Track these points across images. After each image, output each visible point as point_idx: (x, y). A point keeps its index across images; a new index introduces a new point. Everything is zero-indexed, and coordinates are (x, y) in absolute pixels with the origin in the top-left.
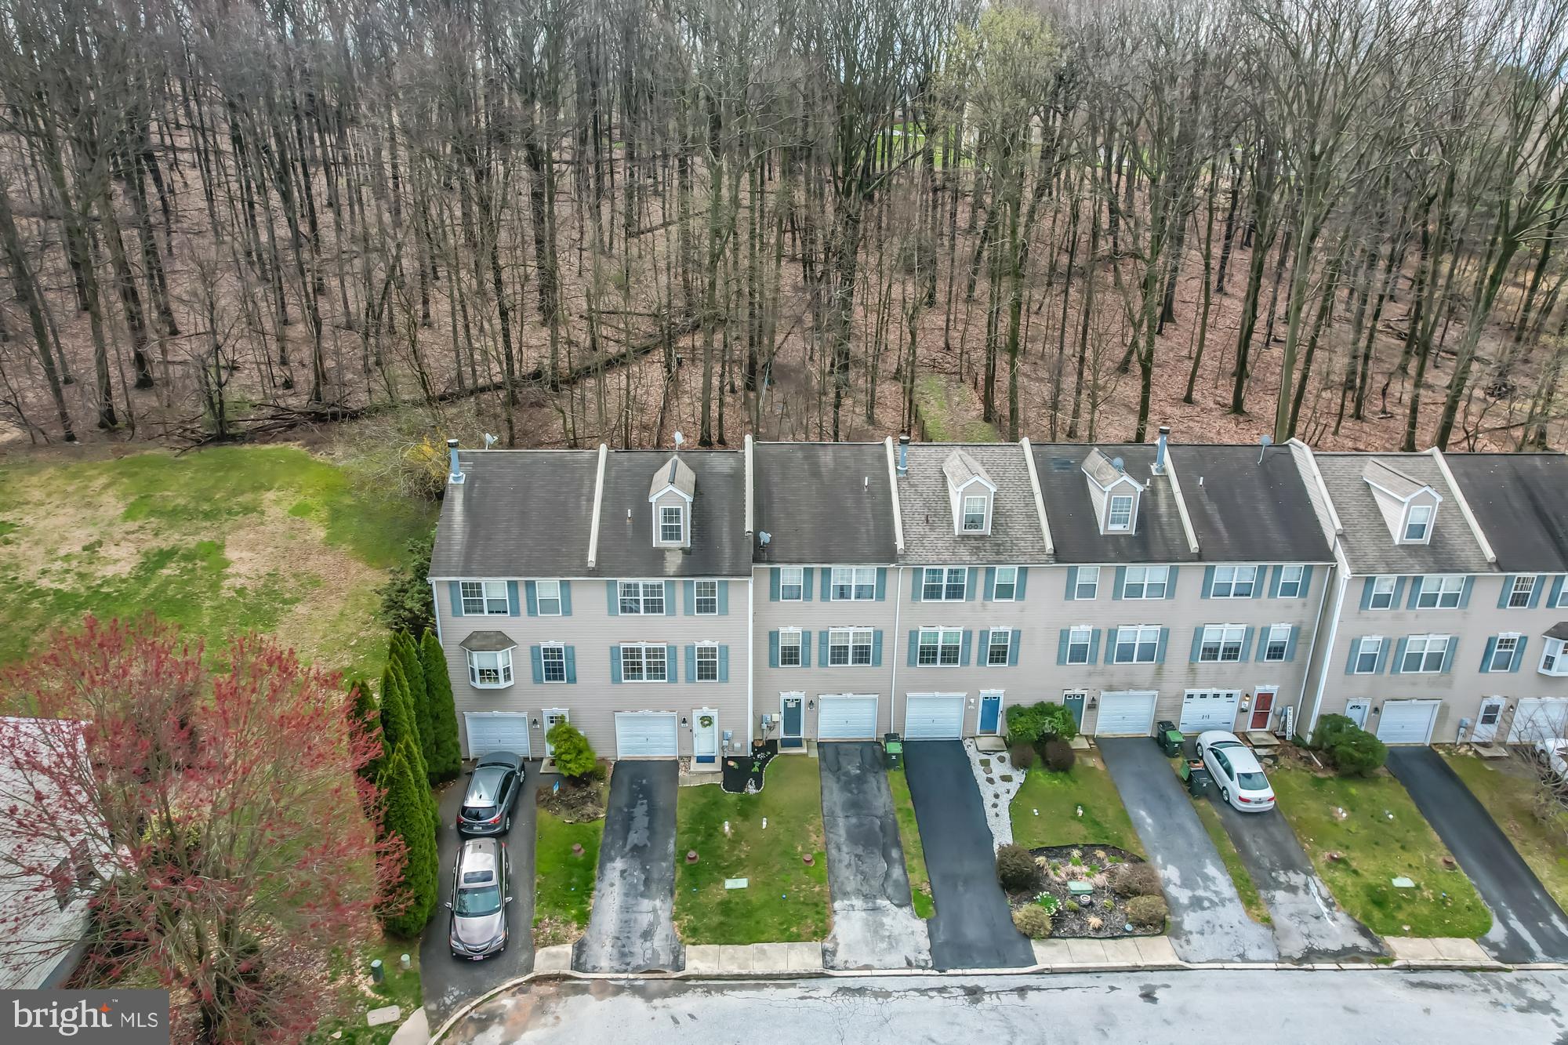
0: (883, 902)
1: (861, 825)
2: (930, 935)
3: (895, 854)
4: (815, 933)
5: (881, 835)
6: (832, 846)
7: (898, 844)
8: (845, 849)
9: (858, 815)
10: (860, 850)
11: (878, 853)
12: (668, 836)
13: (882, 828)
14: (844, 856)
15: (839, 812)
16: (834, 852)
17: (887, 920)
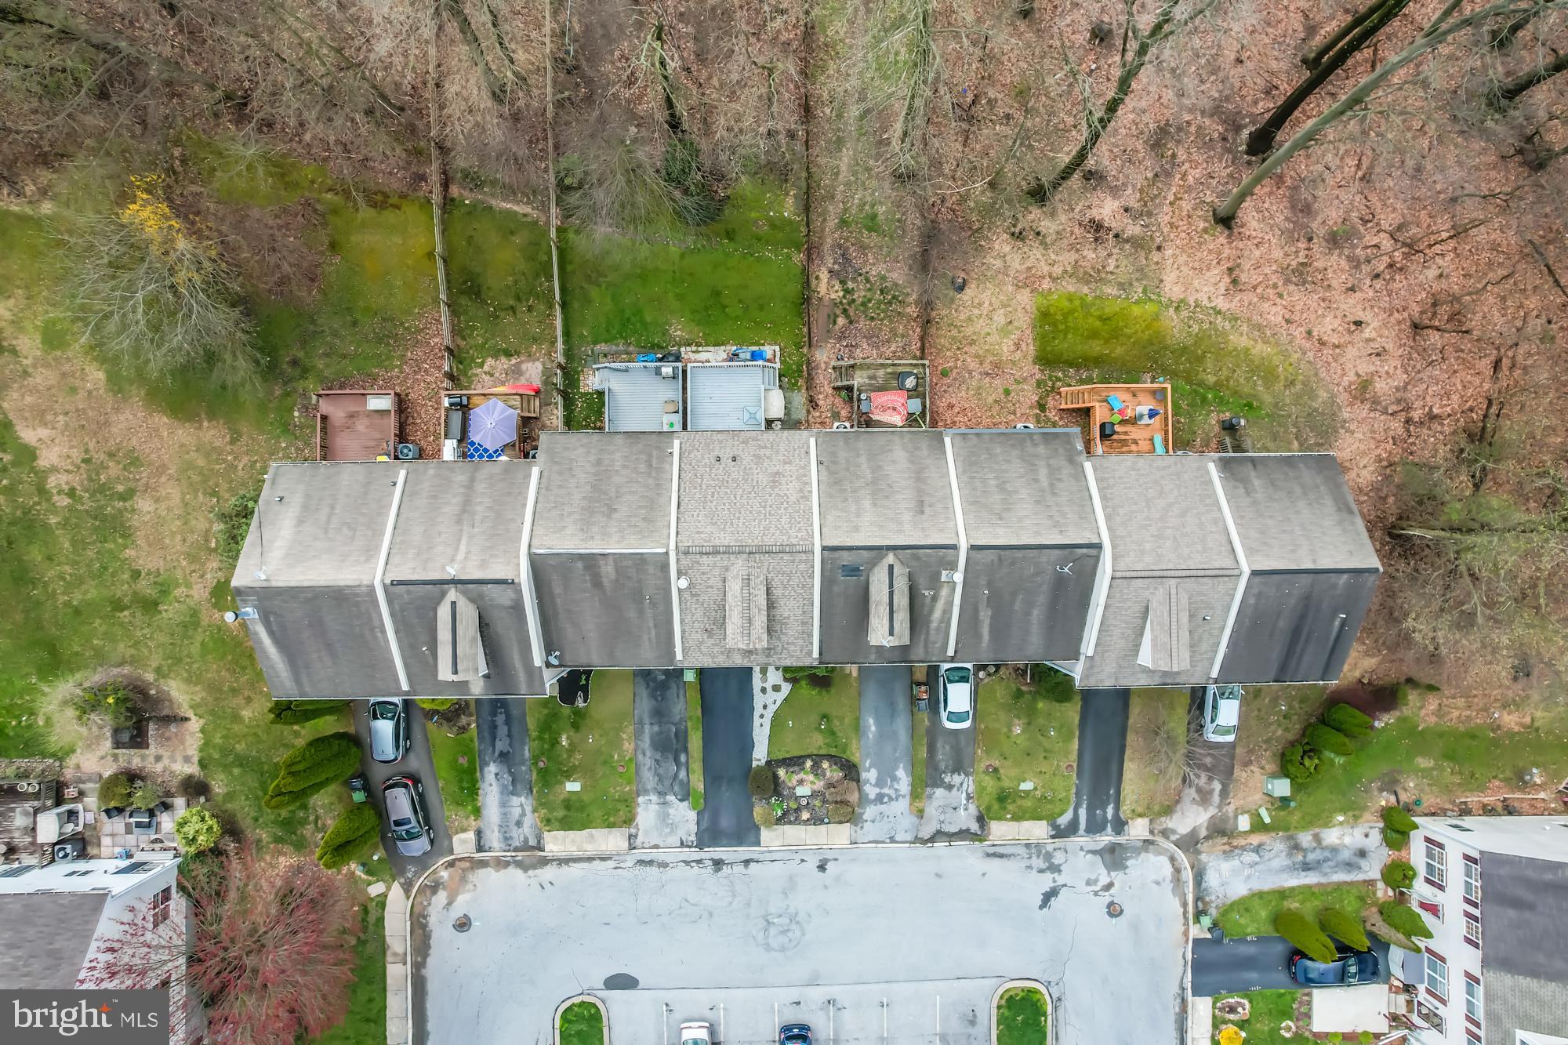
0: (671, 798)
1: (660, 733)
2: (698, 823)
3: (683, 758)
4: (625, 822)
5: (674, 741)
6: (639, 751)
7: (686, 750)
8: (648, 753)
9: (660, 723)
10: (658, 756)
11: (671, 757)
12: (523, 744)
13: (676, 734)
14: (647, 761)
15: (647, 720)
16: (640, 757)
17: (671, 811)
